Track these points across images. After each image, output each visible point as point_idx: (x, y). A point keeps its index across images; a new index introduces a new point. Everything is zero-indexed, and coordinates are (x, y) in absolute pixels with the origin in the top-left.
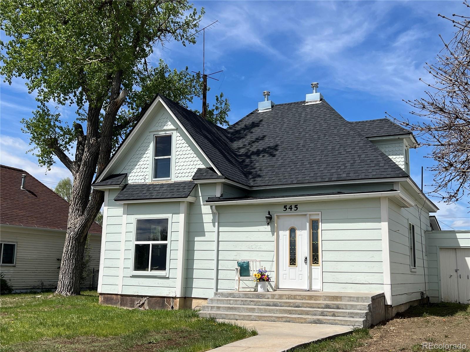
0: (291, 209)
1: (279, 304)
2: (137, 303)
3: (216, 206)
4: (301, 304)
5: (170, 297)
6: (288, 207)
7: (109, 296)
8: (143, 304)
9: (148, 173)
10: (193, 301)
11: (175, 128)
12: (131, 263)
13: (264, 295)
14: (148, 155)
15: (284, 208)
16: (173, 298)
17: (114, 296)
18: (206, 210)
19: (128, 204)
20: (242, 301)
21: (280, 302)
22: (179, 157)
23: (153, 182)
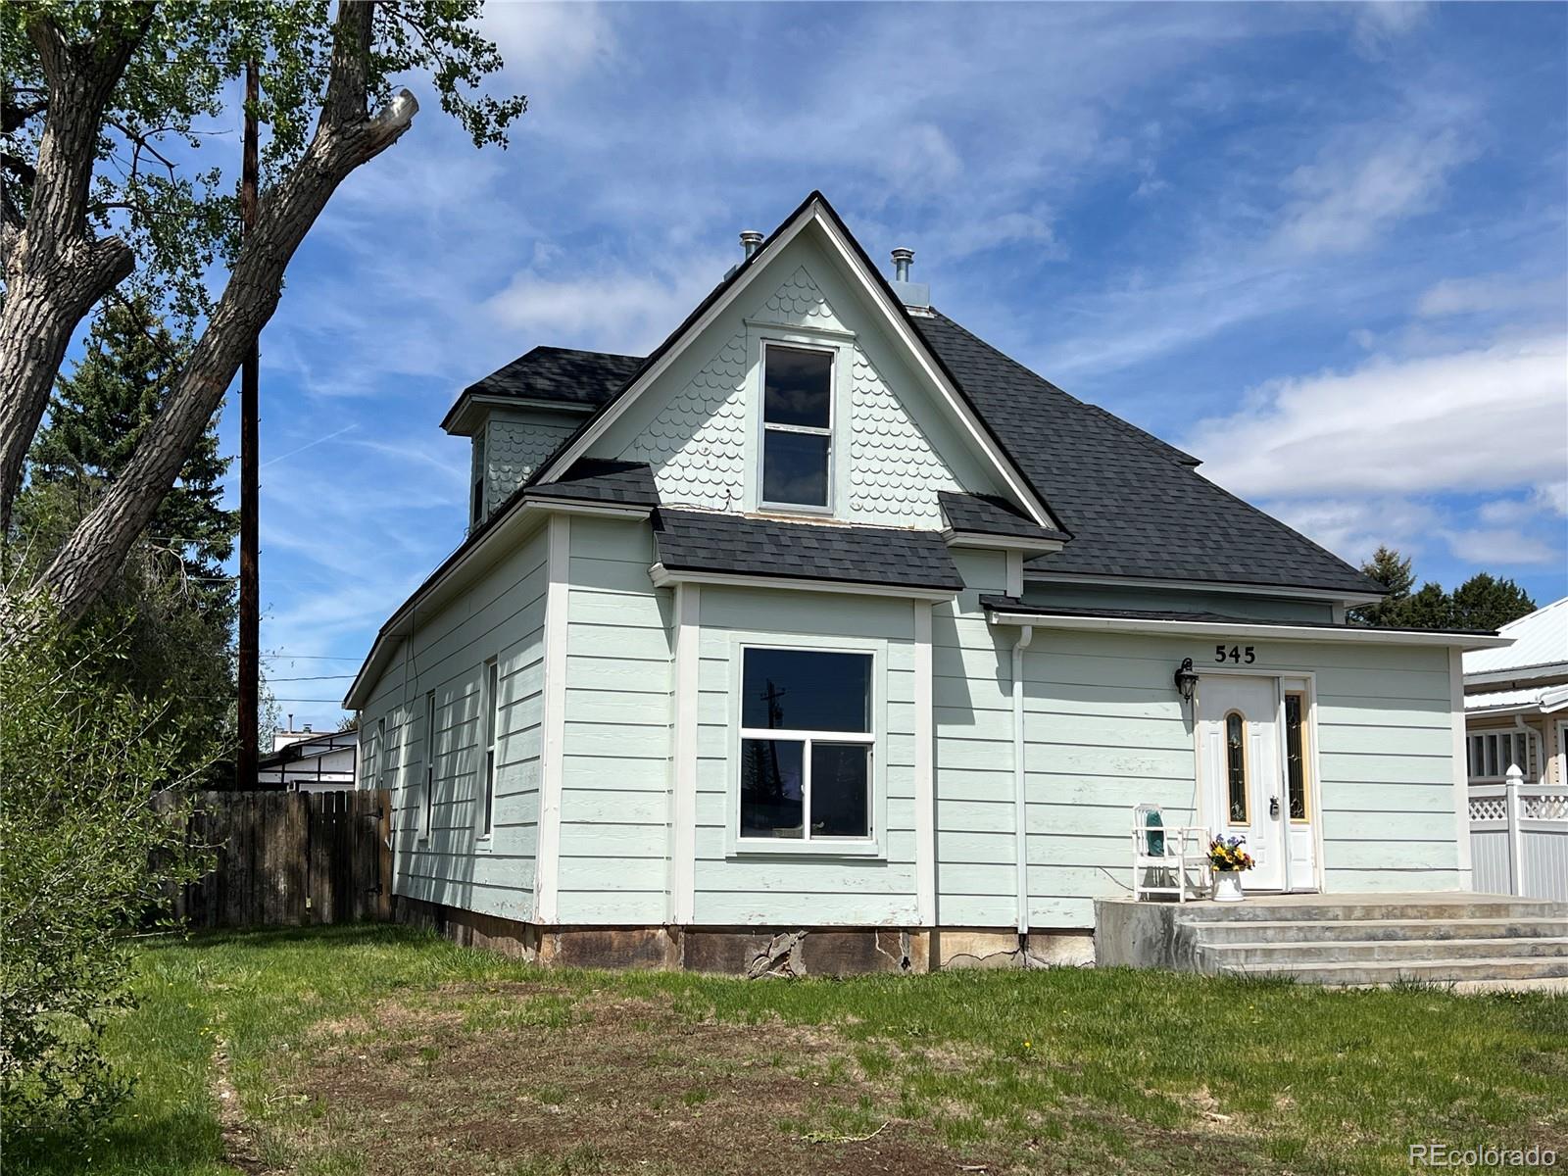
0: (1237, 657)
1: (1401, 933)
2: (758, 953)
3: (1034, 628)
4: (1453, 928)
5: (897, 929)
6: (1227, 651)
7: (588, 934)
8: (784, 956)
9: (740, 478)
10: (941, 939)
11: (852, 333)
12: (729, 807)
14: (738, 410)
15: (1218, 653)
16: (905, 929)
17: (613, 933)
18: (972, 631)
19: (703, 587)
20: (1300, 929)
21: (1403, 928)
22: (863, 438)
23: (759, 512)
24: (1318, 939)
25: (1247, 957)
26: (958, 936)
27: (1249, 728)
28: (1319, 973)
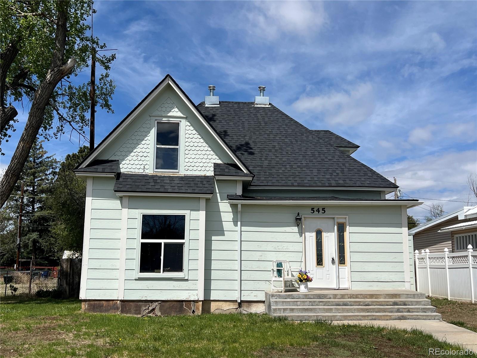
0: (319, 211)
1: (350, 304)
2: (145, 308)
3: (241, 204)
4: (371, 302)
5: (190, 301)
6: (315, 210)
7: (96, 302)
8: (154, 309)
9: (148, 163)
10: (211, 304)
11: (185, 116)
12: (136, 263)
13: (326, 295)
14: (148, 142)
15: (312, 210)
16: (193, 301)
17: (104, 302)
18: (225, 207)
19: (129, 196)
20: (310, 302)
21: (350, 302)
22: (189, 148)
23: (155, 173)
24: (317, 305)
25: (284, 311)
26: (217, 303)
27: (324, 235)
28: (305, 317)
